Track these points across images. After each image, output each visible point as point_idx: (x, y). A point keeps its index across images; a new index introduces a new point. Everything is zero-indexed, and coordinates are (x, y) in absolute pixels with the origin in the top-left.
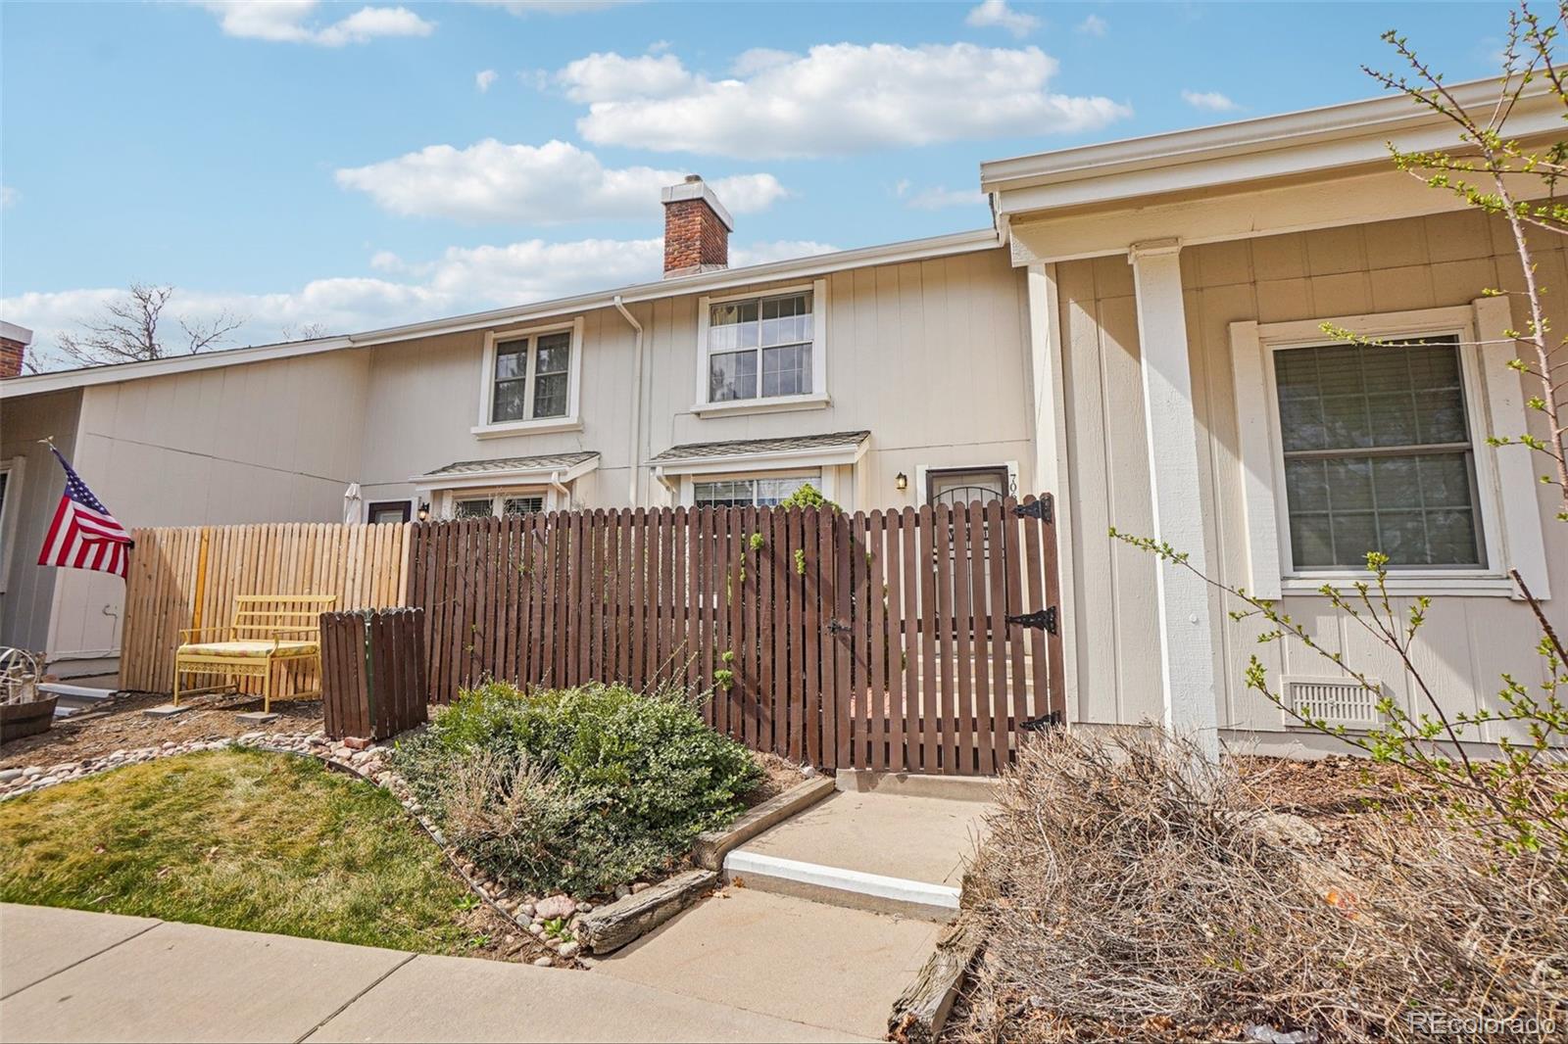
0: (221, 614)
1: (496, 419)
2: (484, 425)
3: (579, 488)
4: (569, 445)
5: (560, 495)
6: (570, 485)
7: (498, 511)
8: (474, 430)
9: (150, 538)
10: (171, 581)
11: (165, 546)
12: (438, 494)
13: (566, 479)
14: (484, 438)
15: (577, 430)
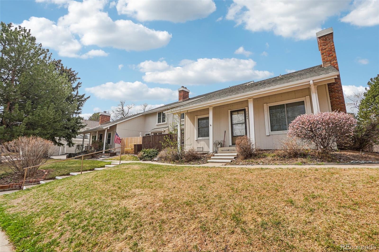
0: (128, 145)
1: (158, 123)
2: (157, 124)
3: (166, 131)
4: (166, 126)
5: (164, 132)
6: (165, 131)
7: (158, 134)
8: (156, 124)
9: (123, 139)
10: (124, 143)
11: (124, 139)
12: (152, 133)
13: (164, 130)
14: (157, 125)
15: (166, 124)
